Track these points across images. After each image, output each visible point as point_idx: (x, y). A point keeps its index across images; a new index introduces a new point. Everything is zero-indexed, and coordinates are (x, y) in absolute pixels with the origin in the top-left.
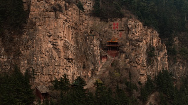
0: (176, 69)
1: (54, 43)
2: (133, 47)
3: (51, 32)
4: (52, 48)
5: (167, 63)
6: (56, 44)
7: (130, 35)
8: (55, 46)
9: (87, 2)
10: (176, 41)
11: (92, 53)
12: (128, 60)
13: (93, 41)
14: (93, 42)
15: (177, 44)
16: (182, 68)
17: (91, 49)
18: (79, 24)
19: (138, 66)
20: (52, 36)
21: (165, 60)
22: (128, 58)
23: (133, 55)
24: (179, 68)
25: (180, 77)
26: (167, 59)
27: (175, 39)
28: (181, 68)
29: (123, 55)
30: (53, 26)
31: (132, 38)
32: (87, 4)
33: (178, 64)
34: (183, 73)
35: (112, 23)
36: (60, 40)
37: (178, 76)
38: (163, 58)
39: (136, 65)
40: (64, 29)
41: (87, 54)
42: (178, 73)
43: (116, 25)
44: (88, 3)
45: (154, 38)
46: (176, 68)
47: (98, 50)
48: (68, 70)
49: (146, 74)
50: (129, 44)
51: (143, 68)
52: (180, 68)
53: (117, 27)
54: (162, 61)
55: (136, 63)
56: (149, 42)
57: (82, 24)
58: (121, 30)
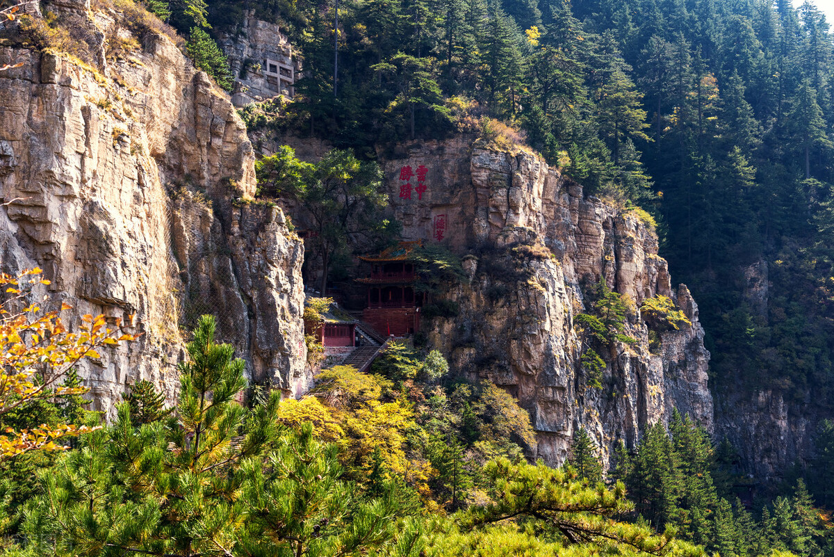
0: (757, 427)
1: (26, 212)
2: (499, 284)
3: (10, 151)
4: (15, 241)
5: (703, 392)
6: (35, 214)
7: (483, 223)
8: (28, 228)
9: (269, 62)
10: (754, 280)
11: (255, 295)
12: (466, 351)
13: (264, 230)
14: (267, 237)
15: (762, 300)
16: (790, 423)
17: (254, 277)
18: (191, 143)
19: (524, 388)
20: (13, 176)
21: (696, 377)
22: (470, 342)
23: (497, 323)
24: (773, 426)
25: (778, 474)
26: (703, 375)
27: (751, 272)
28: (783, 424)
29: (441, 326)
30: (23, 120)
31: (493, 236)
32: (268, 72)
33: (768, 403)
34: (797, 452)
35: (396, 165)
36: (61, 197)
37: (771, 469)
38: (683, 364)
39: (514, 380)
40: (87, 144)
41: (230, 296)
42: (767, 451)
43: (415, 178)
44: (273, 68)
45: (624, 252)
46: (755, 422)
47: (292, 282)
48: (100, 365)
49: (569, 433)
50: (477, 271)
51: (550, 394)
52: (779, 423)
53: (421, 189)
54: (675, 380)
55: (510, 368)
56: (598, 270)
57: (209, 144)
58: (439, 202)
